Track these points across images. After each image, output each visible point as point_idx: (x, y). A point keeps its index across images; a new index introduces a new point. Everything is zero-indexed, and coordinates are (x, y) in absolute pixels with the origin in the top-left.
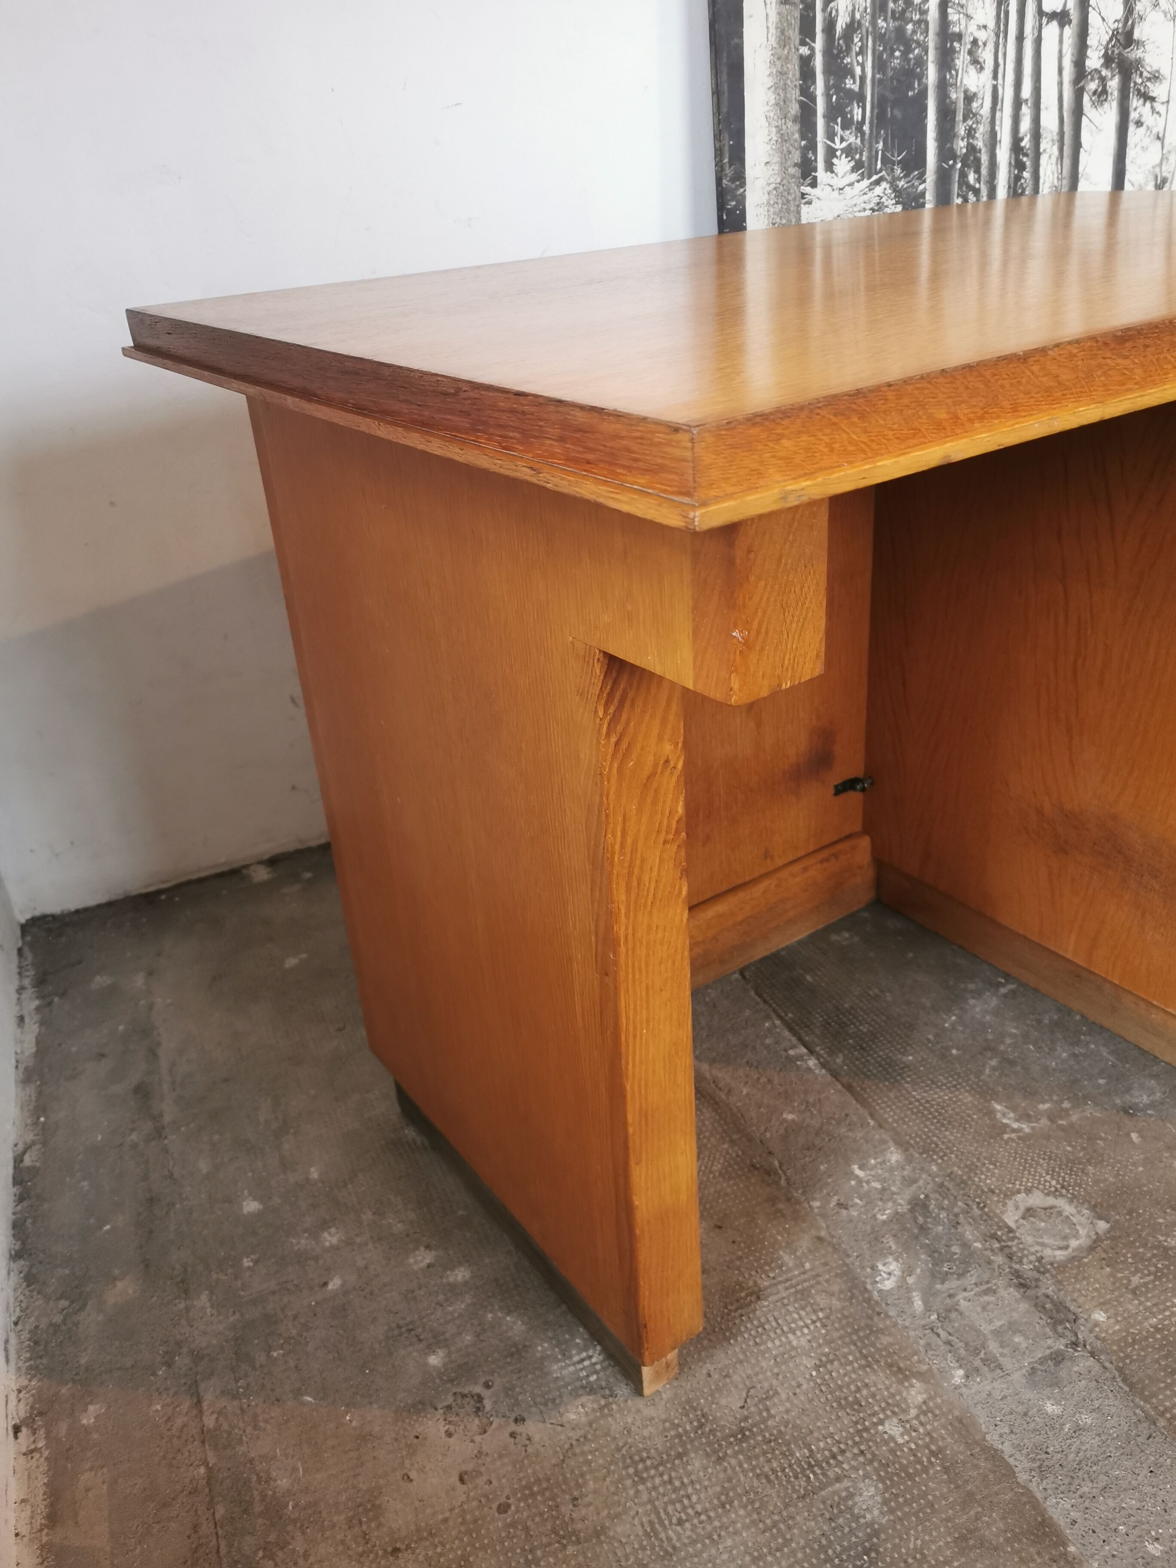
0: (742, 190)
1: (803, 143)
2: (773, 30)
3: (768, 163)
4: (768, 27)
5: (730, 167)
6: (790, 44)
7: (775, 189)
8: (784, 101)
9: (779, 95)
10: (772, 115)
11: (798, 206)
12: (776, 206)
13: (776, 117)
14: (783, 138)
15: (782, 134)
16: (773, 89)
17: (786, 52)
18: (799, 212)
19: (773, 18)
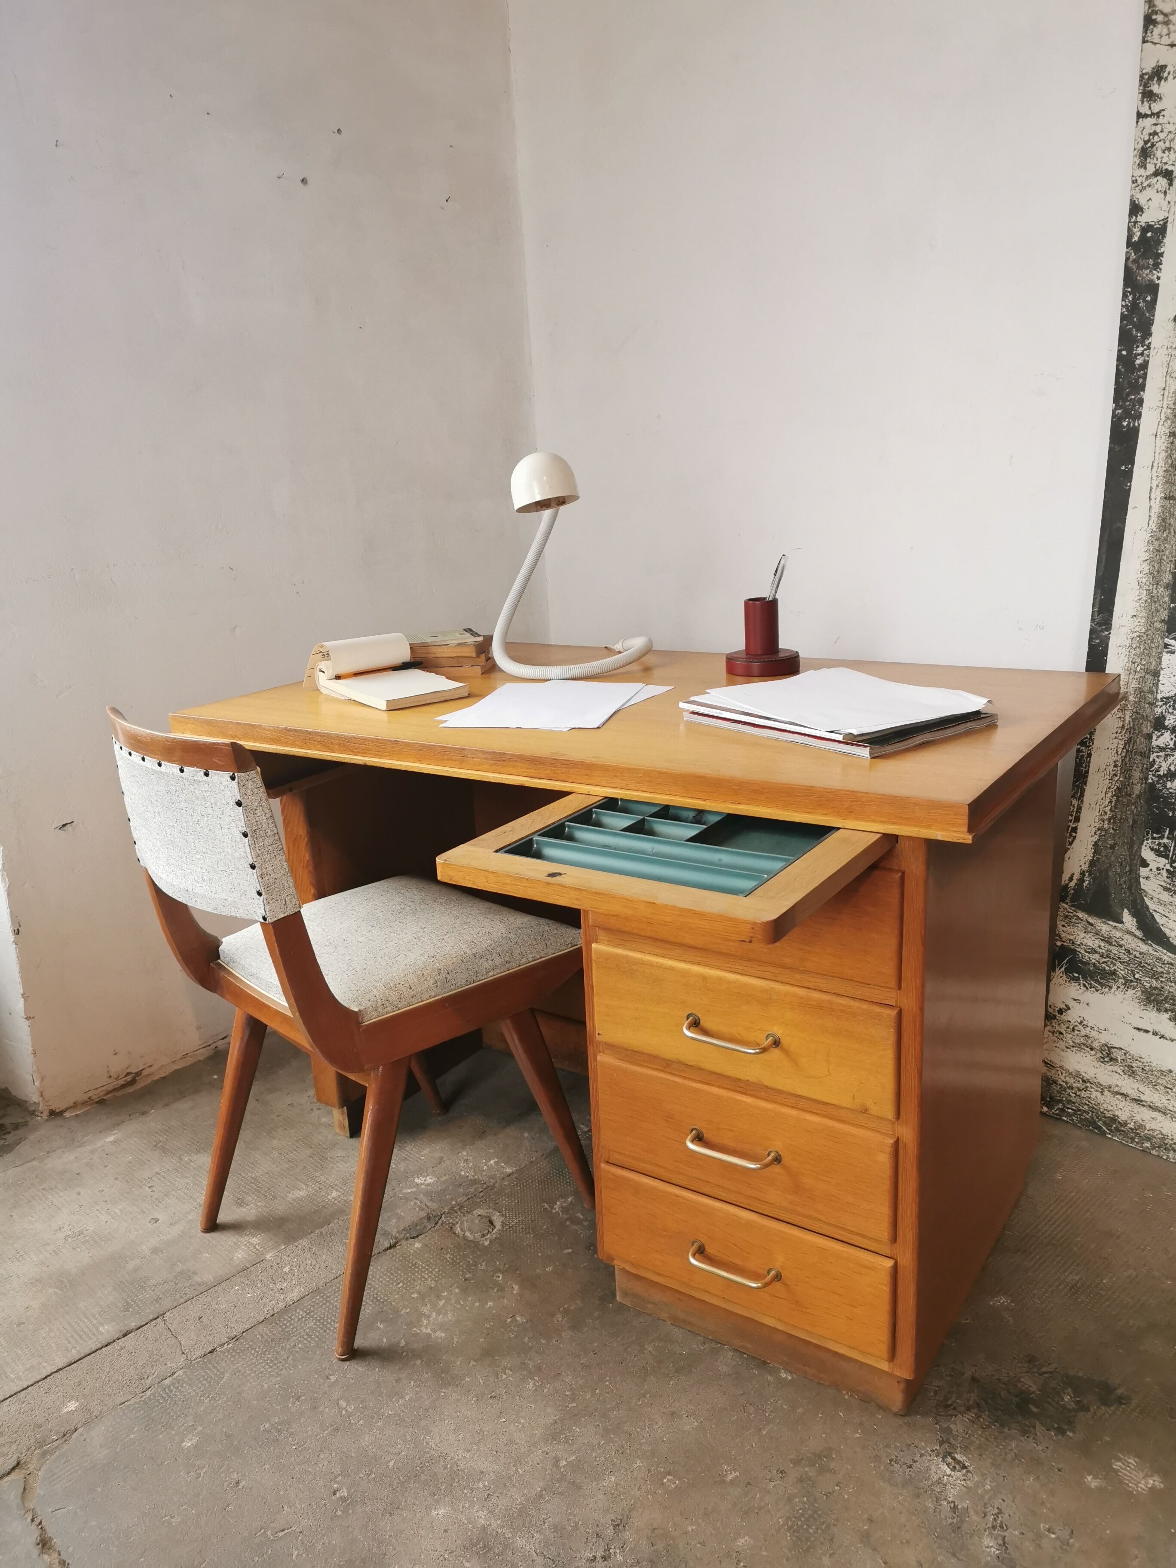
0: (1106, 633)
1: (1172, 605)
2: (1154, 518)
3: (1135, 616)
4: (1150, 516)
5: (1098, 615)
6: (1169, 529)
7: (1139, 636)
8: (1158, 571)
9: (1153, 566)
10: (1144, 581)
11: (1161, 653)
12: (1138, 649)
13: (1148, 583)
14: (1152, 599)
15: (1152, 597)
16: (1148, 562)
17: (1165, 535)
18: (1160, 658)
19: (1156, 508)
